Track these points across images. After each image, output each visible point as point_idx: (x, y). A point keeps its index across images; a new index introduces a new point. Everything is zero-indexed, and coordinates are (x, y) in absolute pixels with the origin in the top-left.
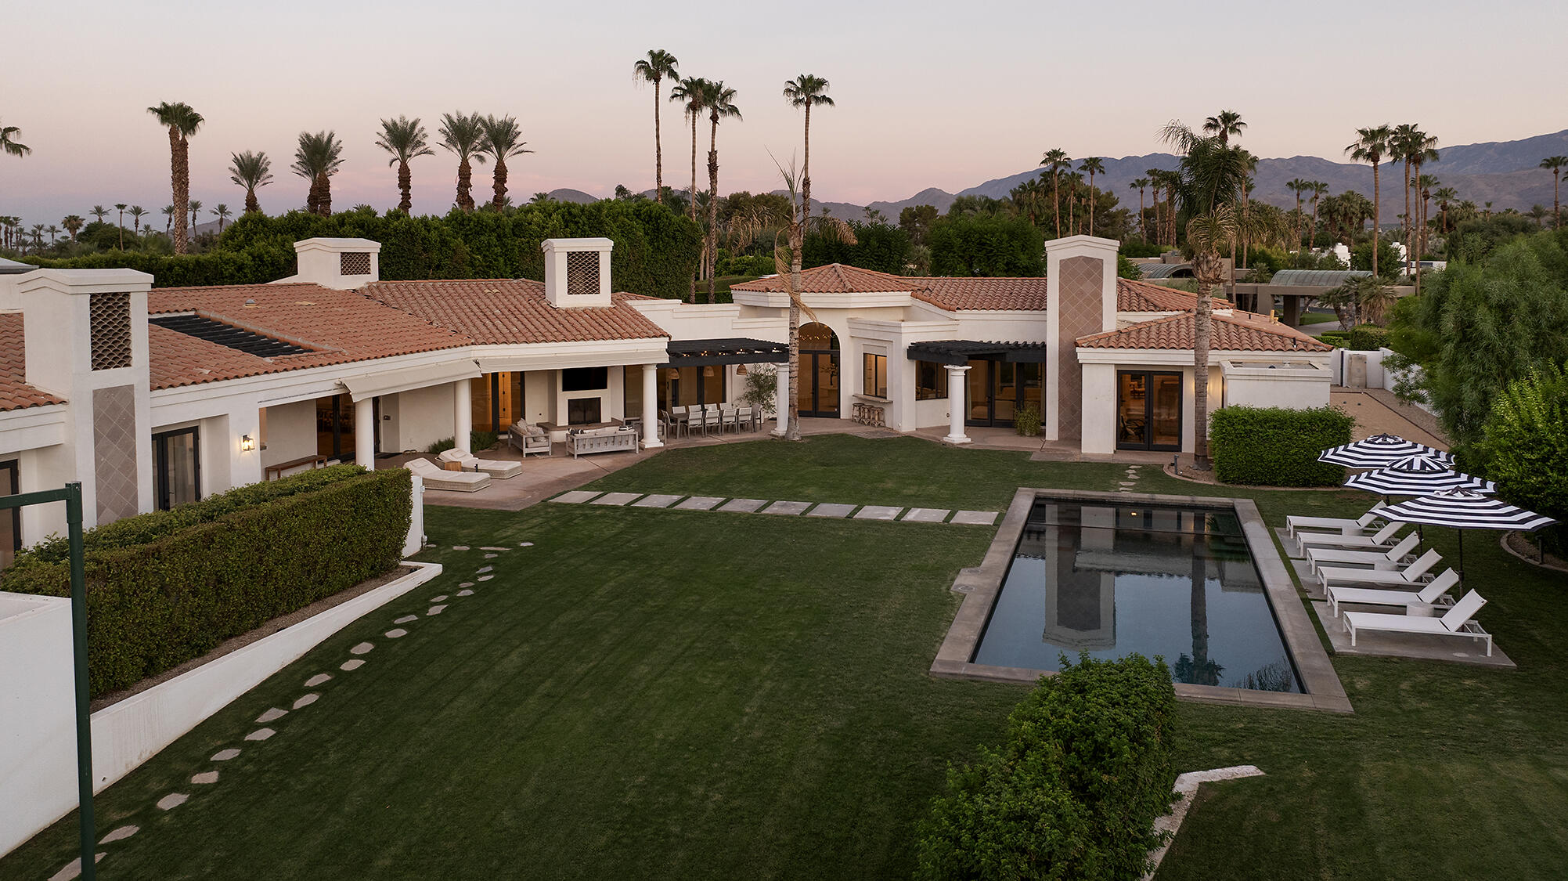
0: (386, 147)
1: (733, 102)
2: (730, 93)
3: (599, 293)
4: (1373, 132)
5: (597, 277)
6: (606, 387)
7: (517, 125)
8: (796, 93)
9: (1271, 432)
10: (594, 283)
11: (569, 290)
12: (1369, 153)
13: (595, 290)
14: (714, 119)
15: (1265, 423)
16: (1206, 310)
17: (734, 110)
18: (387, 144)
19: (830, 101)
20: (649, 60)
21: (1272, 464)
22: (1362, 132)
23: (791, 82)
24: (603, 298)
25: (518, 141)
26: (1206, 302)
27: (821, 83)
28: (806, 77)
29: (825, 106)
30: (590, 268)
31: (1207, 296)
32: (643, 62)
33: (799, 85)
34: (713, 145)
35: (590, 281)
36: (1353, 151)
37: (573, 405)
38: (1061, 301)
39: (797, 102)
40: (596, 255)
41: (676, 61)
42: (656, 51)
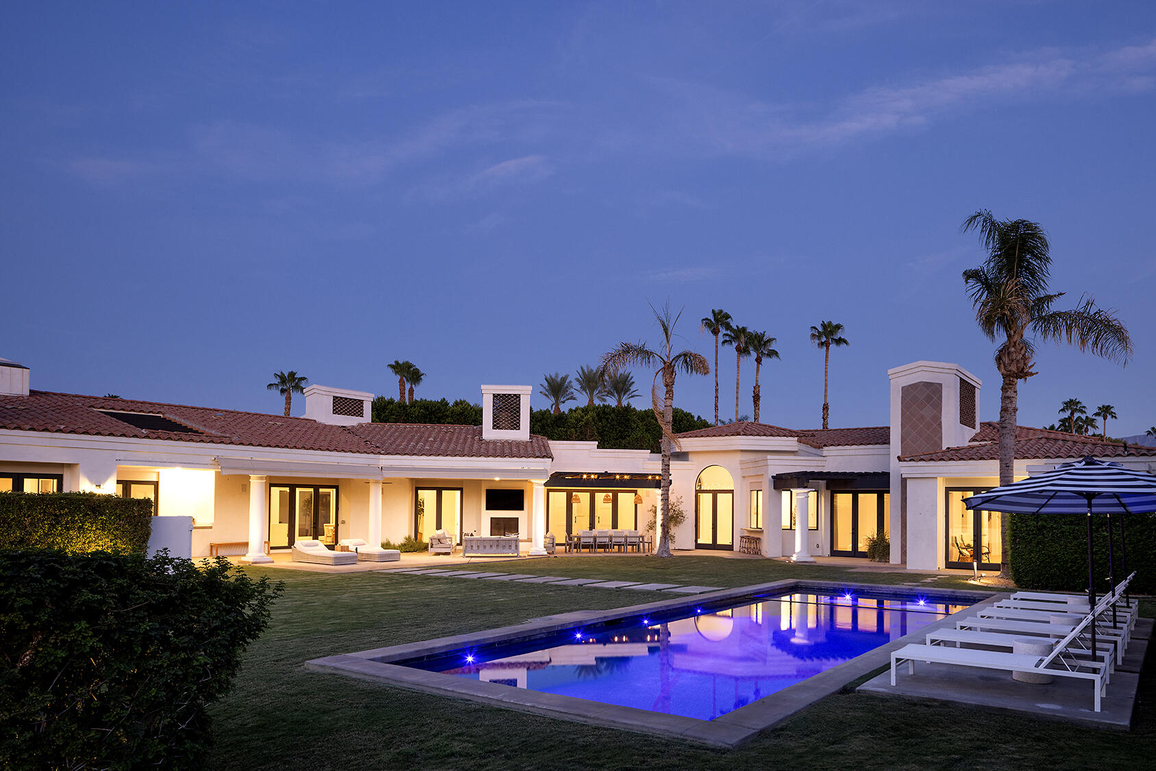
0: (546, 395)
1: (773, 347)
2: (770, 341)
3: (519, 429)
5: (518, 416)
6: (522, 509)
7: (632, 377)
8: (819, 337)
9: (1066, 528)
10: (515, 421)
11: (494, 426)
13: (516, 426)
14: (759, 361)
15: (1061, 519)
16: (1009, 405)
17: (773, 353)
19: (845, 342)
20: (711, 317)
21: (1069, 565)
23: (815, 328)
24: (523, 433)
25: (633, 388)
26: (1008, 398)
27: (838, 327)
28: (826, 322)
29: (841, 346)
30: (512, 408)
31: (1010, 391)
32: (708, 319)
33: (820, 330)
34: (757, 381)
35: (512, 419)
37: (494, 522)
39: (819, 344)
40: (518, 397)
41: (730, 317)
42: (717, 310)
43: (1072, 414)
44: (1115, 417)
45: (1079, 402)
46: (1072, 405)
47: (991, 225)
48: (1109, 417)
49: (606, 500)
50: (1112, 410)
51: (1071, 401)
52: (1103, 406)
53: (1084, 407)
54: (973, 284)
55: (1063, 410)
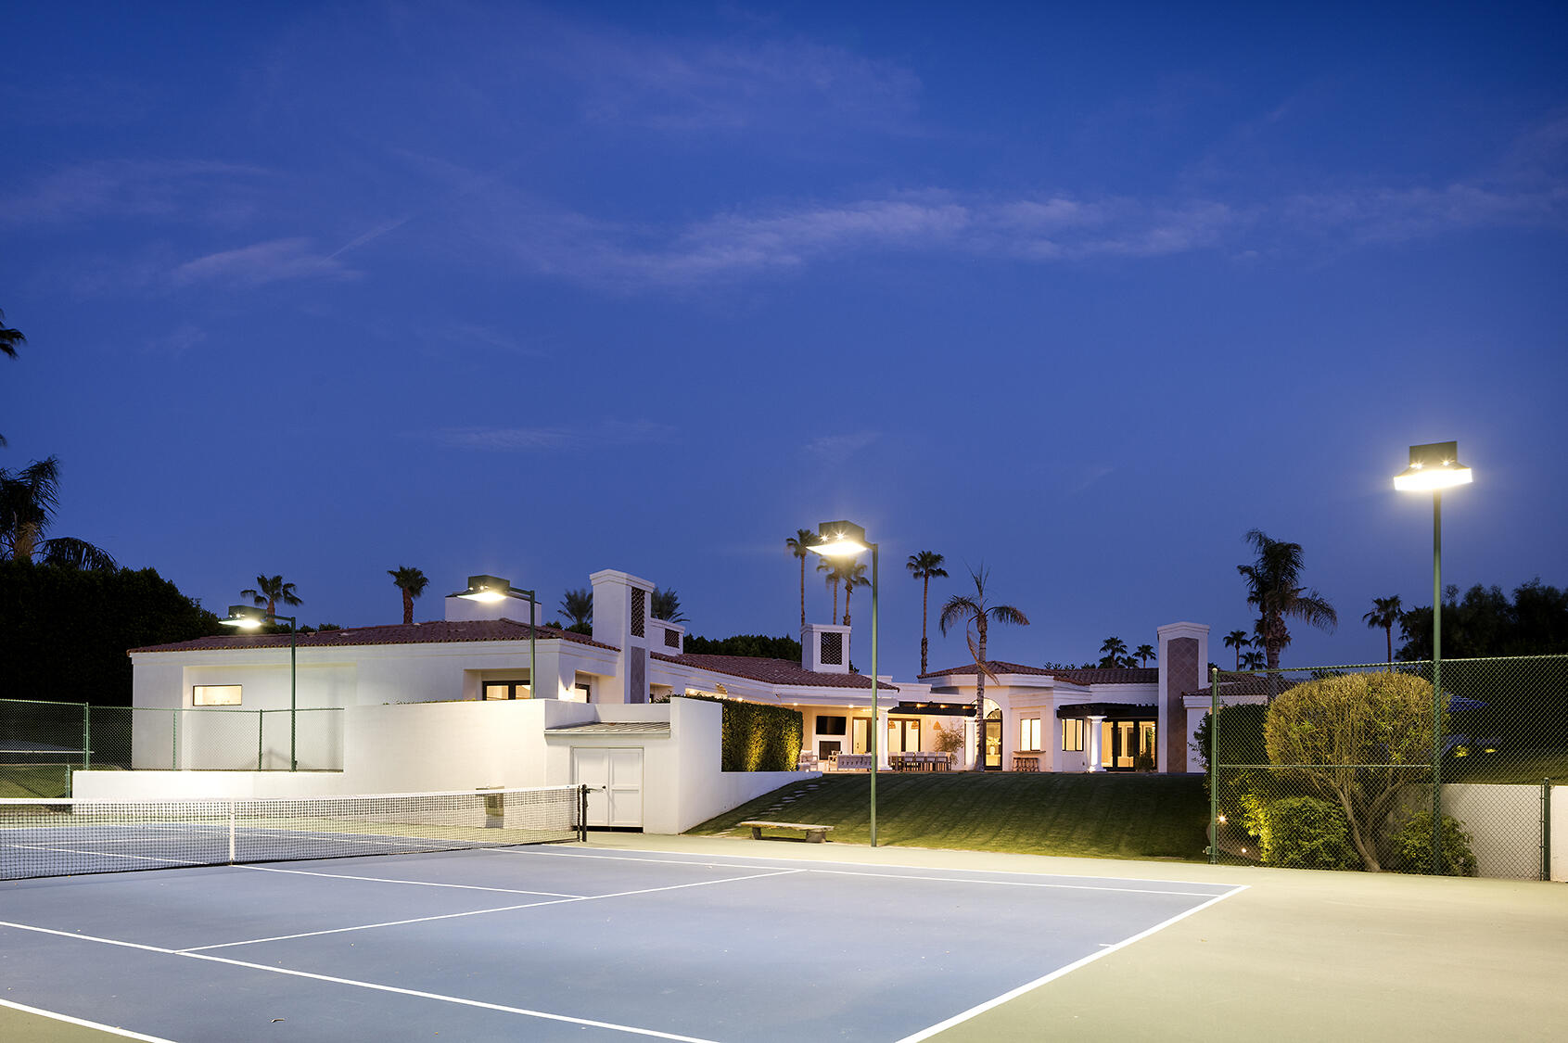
0: (567, 615)
4: (1386, 601)
6: (844, 734)
8: (917, 567)
12: (1383, 620)
13: (839, 662)
14: (849, 589)
18: (567, 612)
19: (945, 574)
22: (1378, 602)
23: (914, 557)
25: (677, 611)
27: (938, 558)
28: (926, 552)
29: (941, 578)
32: (792, 540)
33: (920, 560)
36: (1369, 618)
37: (822, 744)
38: (1169, 670)
39: (916, 575)
42: (803, 530)
43: (1113, 653)
44: (1155, 659)
45: (1120, 641)
46: (1112, 644)
47: (1262, 539)
48: (1148, 657)
49: (913, 727)
50: (1152, 651)
51: (1113, 639)
52: (1143, 646)
53: (1125, 646)
54: (1247, 575)
55: (1104, 649)
